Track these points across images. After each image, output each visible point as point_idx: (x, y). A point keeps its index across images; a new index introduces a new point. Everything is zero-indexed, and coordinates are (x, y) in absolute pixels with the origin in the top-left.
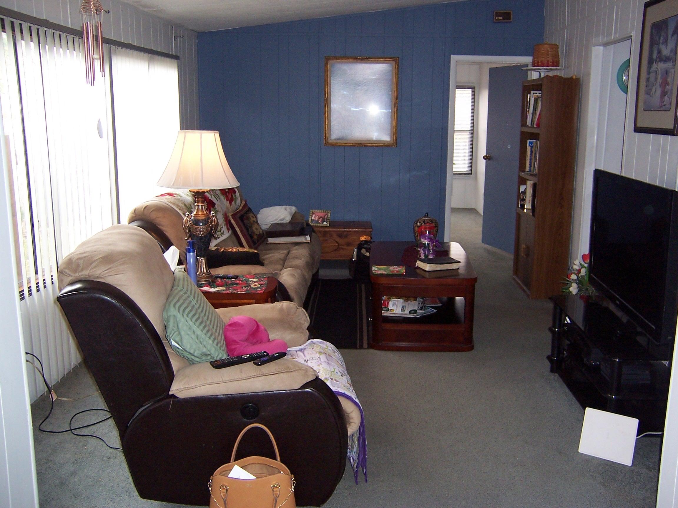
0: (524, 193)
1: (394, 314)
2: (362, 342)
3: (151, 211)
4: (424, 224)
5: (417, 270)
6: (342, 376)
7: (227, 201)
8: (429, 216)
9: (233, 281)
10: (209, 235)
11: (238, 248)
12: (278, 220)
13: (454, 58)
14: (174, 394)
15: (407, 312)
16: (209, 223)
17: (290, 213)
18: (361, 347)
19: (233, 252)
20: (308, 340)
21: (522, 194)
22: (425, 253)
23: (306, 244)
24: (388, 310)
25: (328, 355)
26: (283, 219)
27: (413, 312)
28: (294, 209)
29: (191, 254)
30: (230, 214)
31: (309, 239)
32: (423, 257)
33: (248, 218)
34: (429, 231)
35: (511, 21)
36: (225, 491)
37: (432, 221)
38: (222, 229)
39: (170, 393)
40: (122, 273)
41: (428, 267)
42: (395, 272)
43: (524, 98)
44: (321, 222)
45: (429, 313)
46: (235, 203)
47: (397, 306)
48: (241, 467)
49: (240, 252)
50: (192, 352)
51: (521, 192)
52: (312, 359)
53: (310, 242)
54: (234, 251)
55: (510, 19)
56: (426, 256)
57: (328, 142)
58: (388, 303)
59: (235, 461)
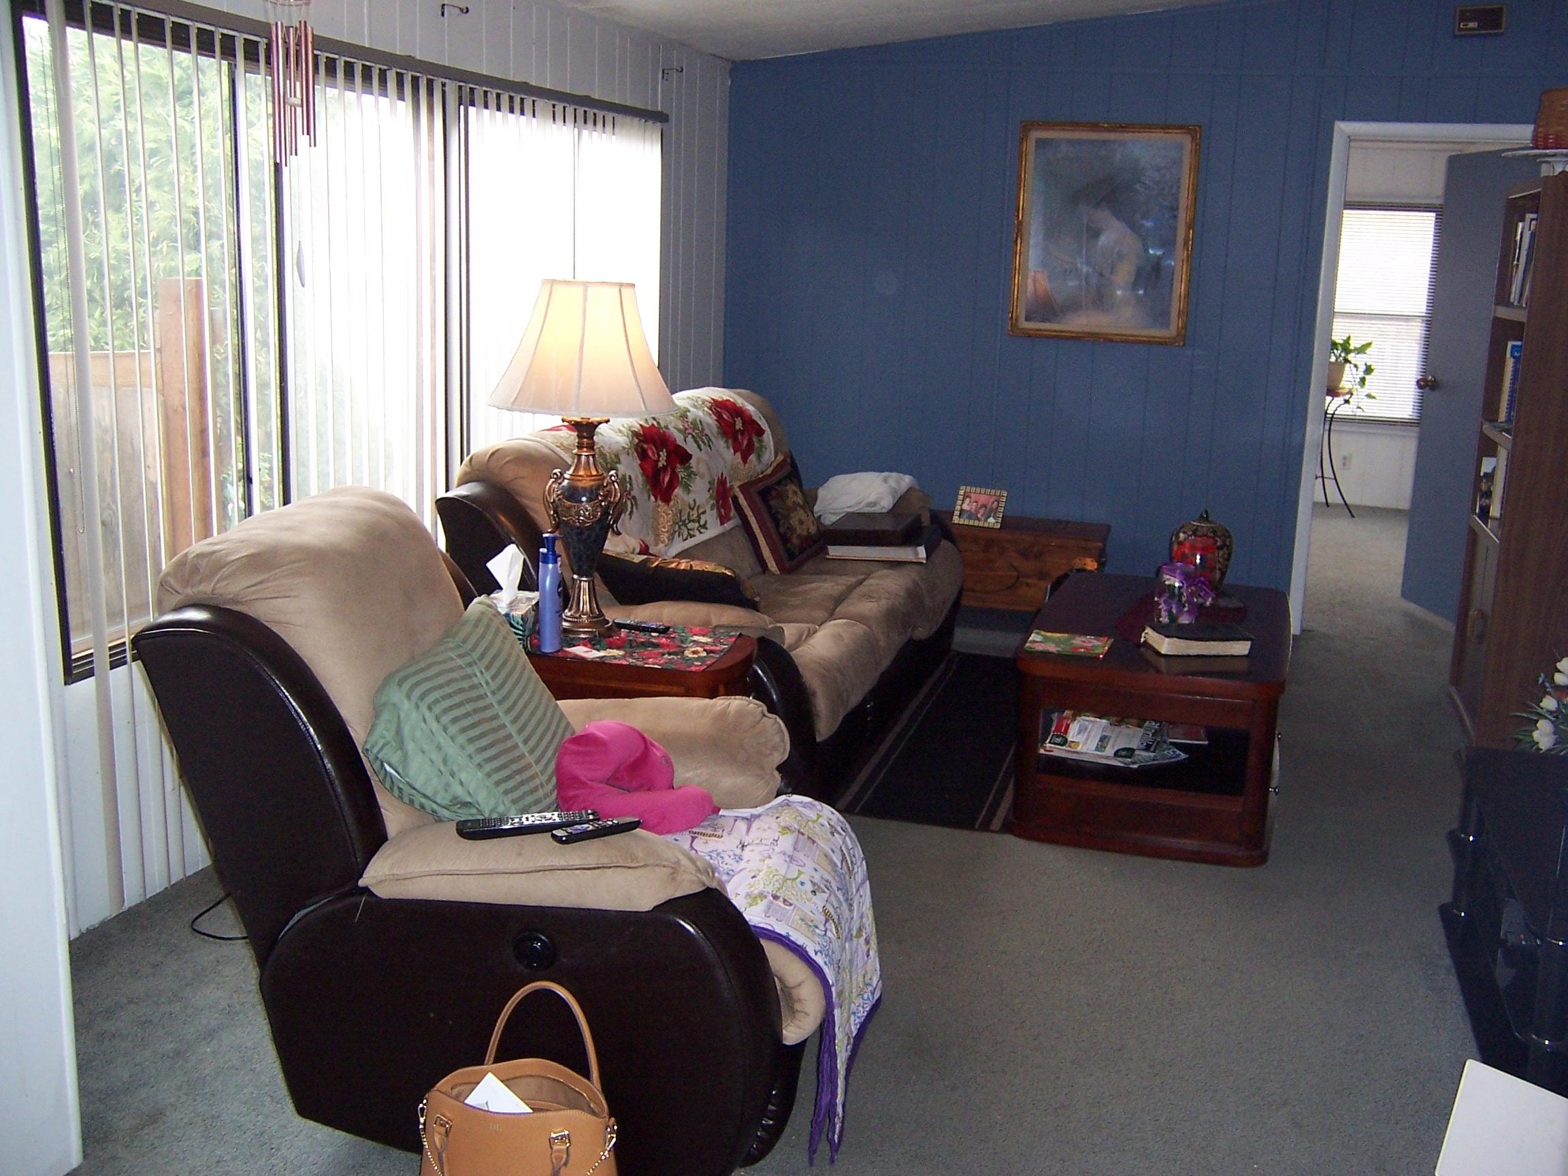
0: (1490, 477)
1: (1077, 753)
2: (994, 814)
3: (506, 463)
4: (1193, 537)
5: (1142, 649)
6: (814, 892)
7: (735, 452)
8: (1210, 519)
9: (654, 637)
10: (598, 526)
11: (692, 563)
12: (863, 504)
13: (1343, 128)
14: (370, 887)
15: (1109, 751)
16: (600, 498)
17: (894, 491)
18: (985, 827)
19: (679, 570)
20: (778, 795)
21: (1484, 481)
22: (1170, 611)
23: (914, 567)
24: (1064, 742)
25: (806, 837)
26: (875, 504)
27: (1124, 753)
28: (906, 481)
29: (550, 566)
30: (737, 484)
31: (925, 556)
32: (1165, 619)
33: (782, 496)
34: (1201, 556)
35: (1501, 31)
36: (443, 1130)
37: (1214, 532)
38: (702, 516)
39: (361, 883)
40: (287, 594)
41: (1166, 645)
42: (1082, 650)
43: (1510, 231)
44: (982, 515)
45: (1167, 761)
46: (759, 457)
47: (1089, 736)
48: (502, 1081)
49: (695, 571)
50: (429, 792)
51: (1482, 474)
52: (758, 841)
53: (924, 562)
54: (682, 568)
55: (1498, 27)
56: (1173, 619)
57: (1018, 329)
58: (1068, 727)
59: (494, 1063)
